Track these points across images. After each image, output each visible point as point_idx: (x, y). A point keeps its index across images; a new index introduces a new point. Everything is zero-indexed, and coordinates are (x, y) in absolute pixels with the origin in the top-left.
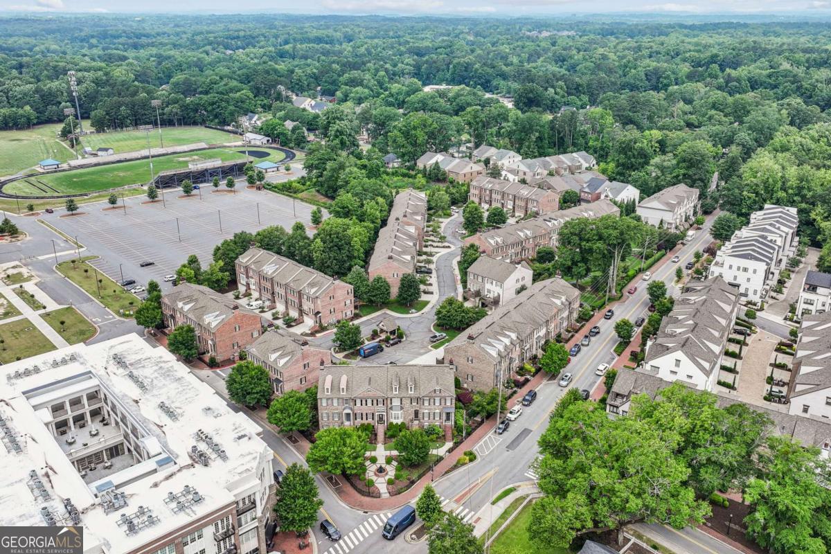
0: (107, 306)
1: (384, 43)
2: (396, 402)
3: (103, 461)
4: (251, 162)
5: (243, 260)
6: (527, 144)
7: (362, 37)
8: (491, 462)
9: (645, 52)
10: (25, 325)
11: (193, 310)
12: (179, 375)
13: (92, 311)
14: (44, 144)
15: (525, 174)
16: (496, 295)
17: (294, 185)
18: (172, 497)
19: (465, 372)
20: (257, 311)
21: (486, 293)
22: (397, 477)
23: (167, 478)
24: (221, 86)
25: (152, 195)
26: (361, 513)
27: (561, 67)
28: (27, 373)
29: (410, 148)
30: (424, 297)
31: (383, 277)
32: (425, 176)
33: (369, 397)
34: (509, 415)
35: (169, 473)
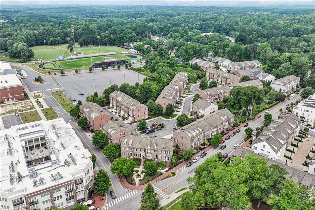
0: (64, 108)
1: (191, 16)
2: (149, 151)
3: (43, 161)
4: (128, 60)
5: (112, 95)
6: (234, 56)
7: (184, 14)
8: (180, 177)
9: (297, 21)
10: (35, 113)
11: (88, 111)
12: (71, 134)
13: (58, 109)
14: (62, 50)
15: (231, 68)
16: (202, 114)
17: (142, 69)
18: (52, 176)
19: (180, 143)
20: (114, 114)
21: (199, 113)
22: (144, 179)
23: (54, 169)
24: (125, 32)
25: (91, 70)
26: (127, 190)
27: (260, 27)
28: (23, 129)
29: (187, 57)
30: (175, 113)
31: (160, 104)
32: (191, 67)
33: (139, 148)
34: (193, 160)
35: (56, 167)
